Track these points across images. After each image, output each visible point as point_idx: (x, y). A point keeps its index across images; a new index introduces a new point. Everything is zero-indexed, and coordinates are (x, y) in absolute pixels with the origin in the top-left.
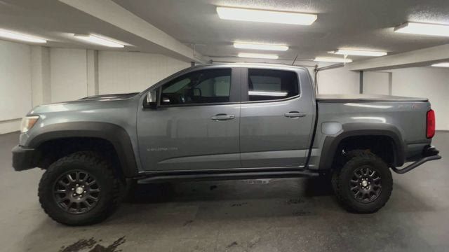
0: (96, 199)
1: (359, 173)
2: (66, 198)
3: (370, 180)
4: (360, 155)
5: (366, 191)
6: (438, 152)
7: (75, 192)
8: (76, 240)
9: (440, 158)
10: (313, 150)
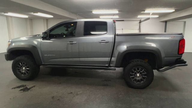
0: (29, 72)
1: (135, 70)
2: (20, 71)
3: (141, 73)
4: (136, 61)
5: (138, 79)
6: (186, 62)
7: (22, 69)
8: (21, 85)
9: (187, 65)
10: (113, 58)
